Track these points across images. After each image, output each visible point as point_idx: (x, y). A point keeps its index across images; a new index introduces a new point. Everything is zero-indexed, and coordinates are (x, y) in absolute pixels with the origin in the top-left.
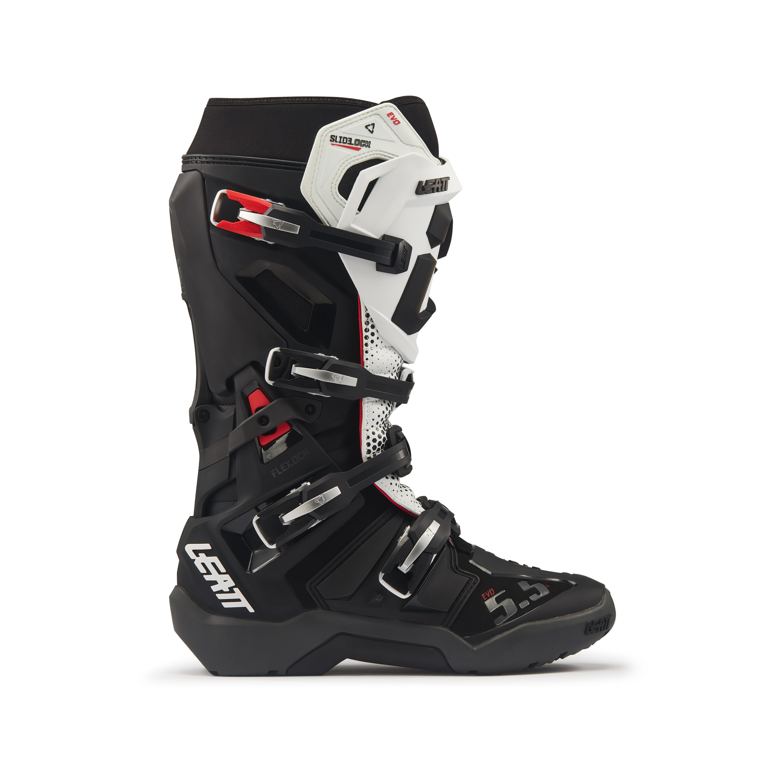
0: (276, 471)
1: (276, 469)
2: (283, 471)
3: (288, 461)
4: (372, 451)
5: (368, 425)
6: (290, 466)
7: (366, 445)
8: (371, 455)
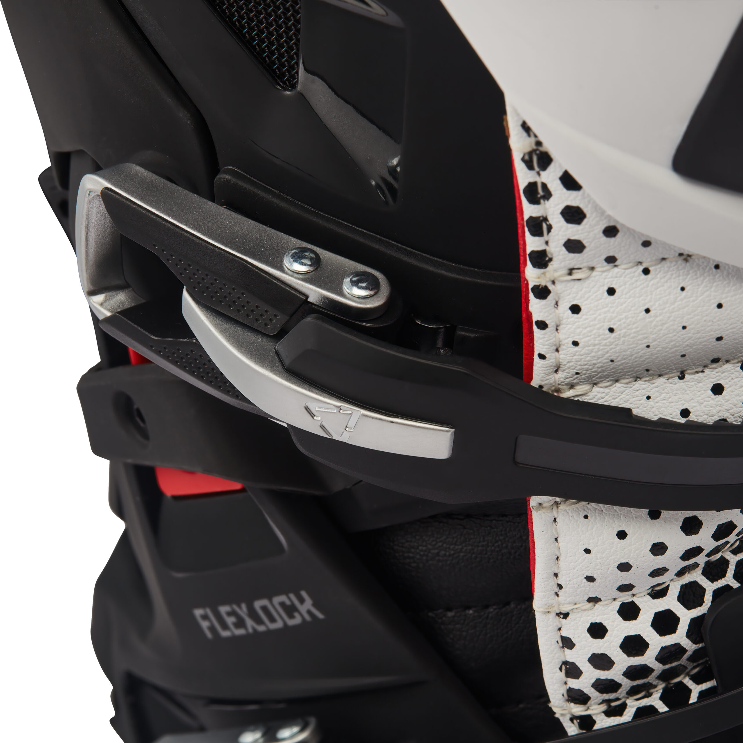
0: (207, 618)
1: (208, 610)
2: (232, 632)
3: (244, 606)
4: (596, 695)
5: (561, 593)
6: (253, 628)
7: (561, 669)
8: (592, 710)
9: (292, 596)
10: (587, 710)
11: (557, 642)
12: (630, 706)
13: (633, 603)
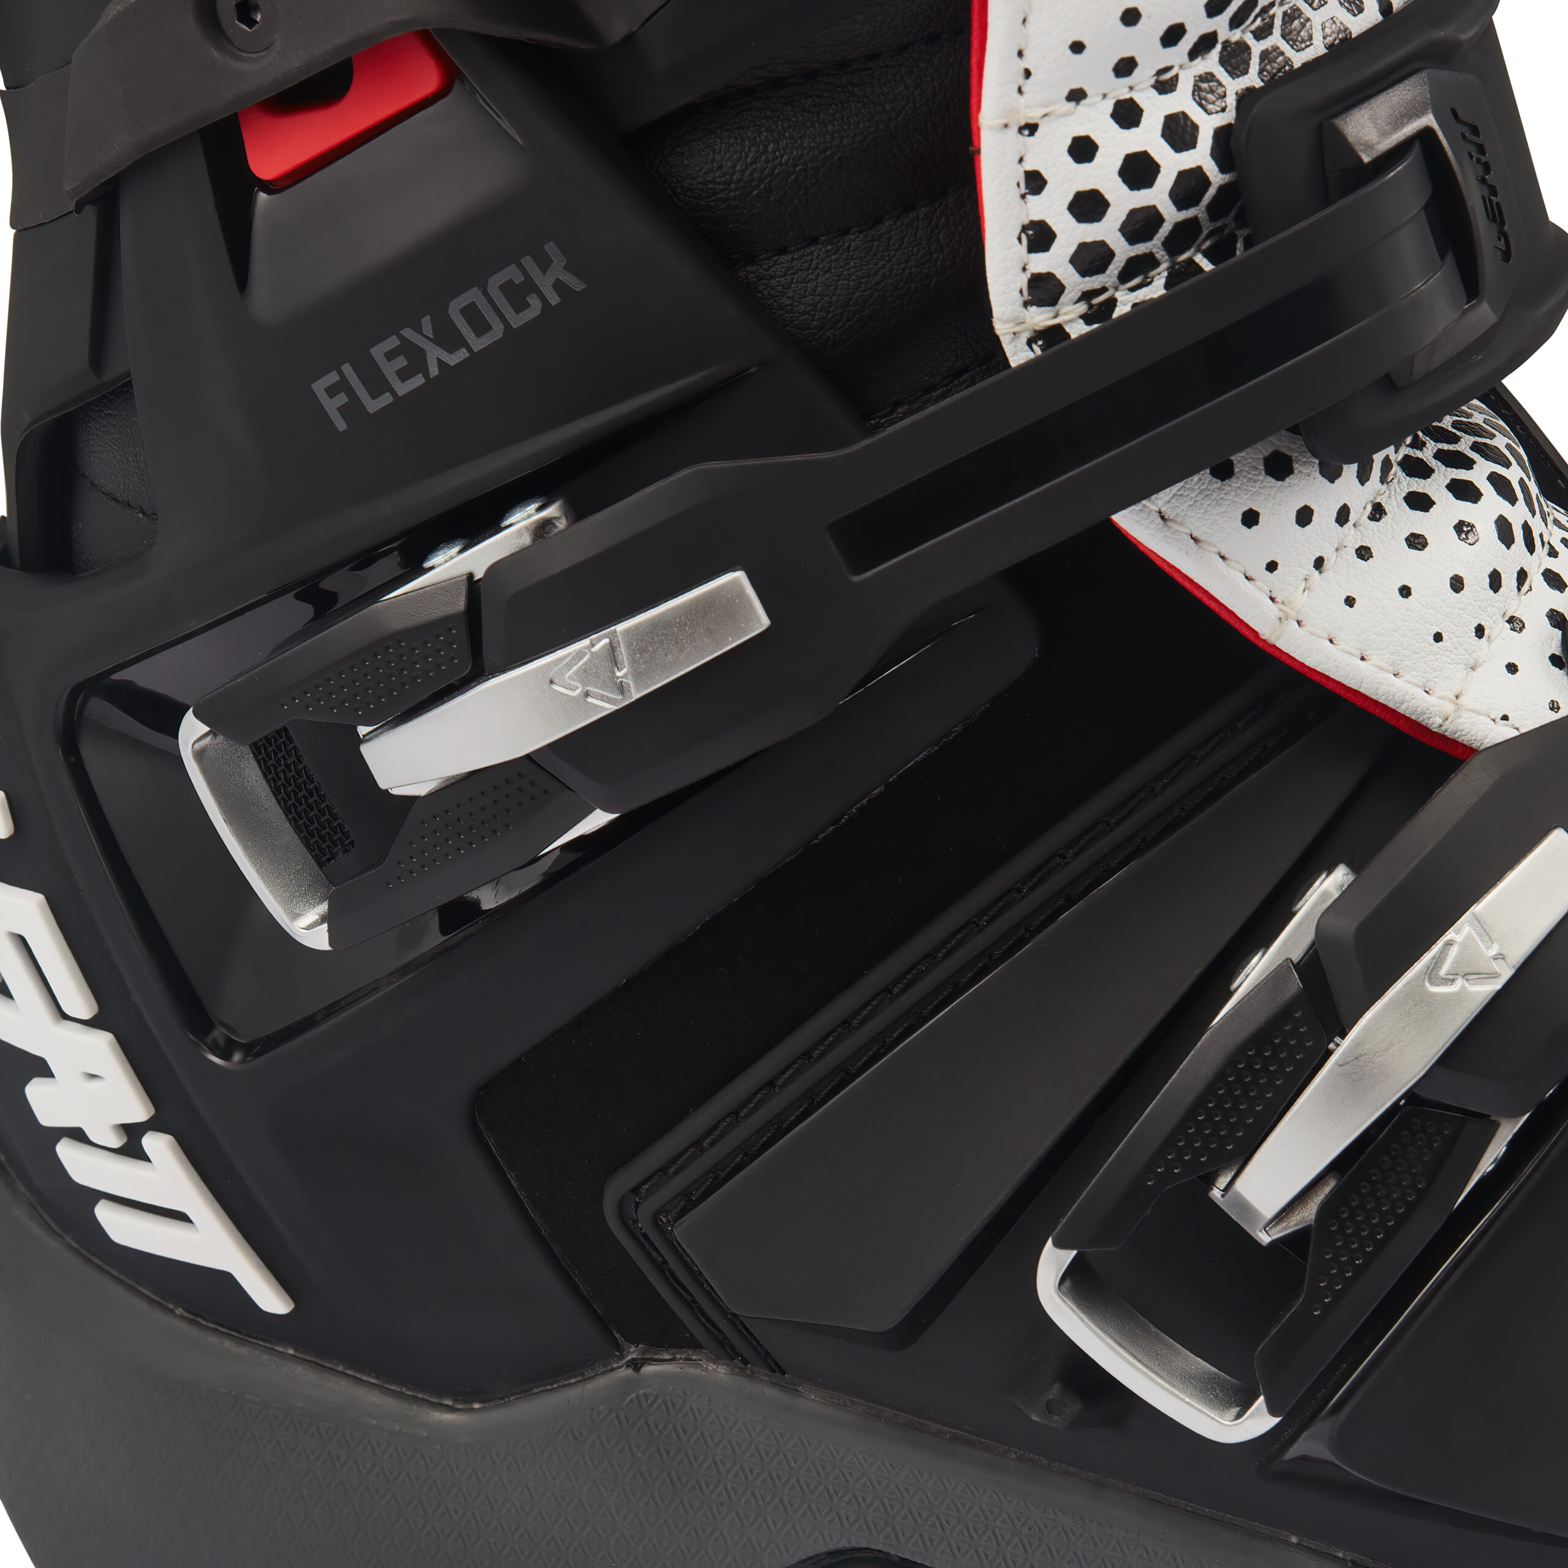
0: (343, 386)
1: (347, 368)
2: (394, 393)
3: (426, 323)
4: (1073, 282)
5: (1028, 86)
6: (441, 364)
7: (1019, 239)
8: (1065, 314)
9: (527, 261)
10: (1055, 317)
11: (1018, 185)
12: (1121, 302)
13: (1131, 101)
